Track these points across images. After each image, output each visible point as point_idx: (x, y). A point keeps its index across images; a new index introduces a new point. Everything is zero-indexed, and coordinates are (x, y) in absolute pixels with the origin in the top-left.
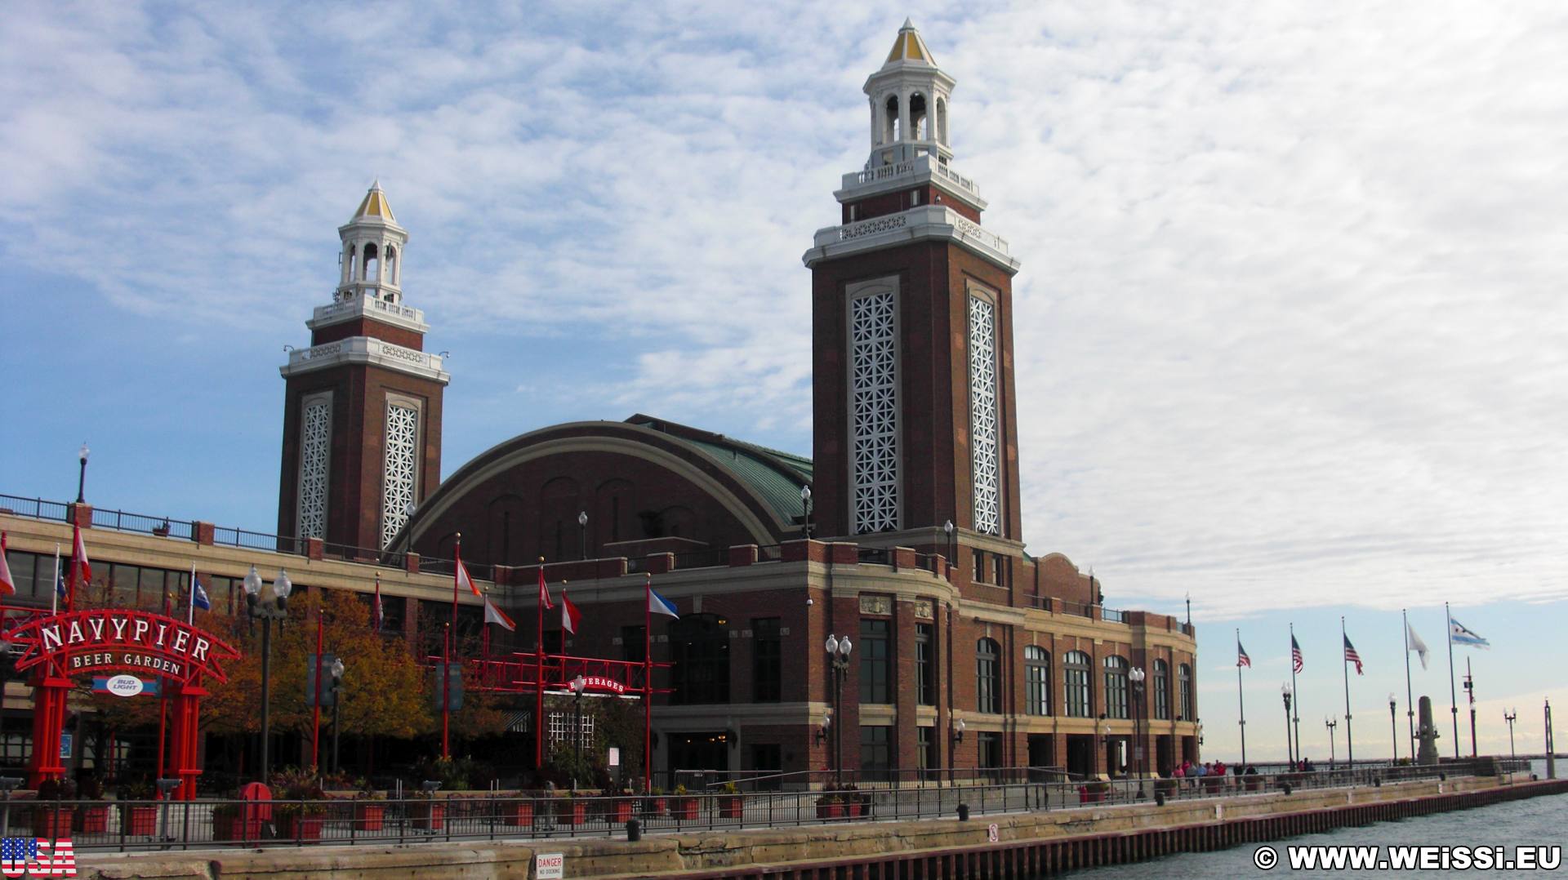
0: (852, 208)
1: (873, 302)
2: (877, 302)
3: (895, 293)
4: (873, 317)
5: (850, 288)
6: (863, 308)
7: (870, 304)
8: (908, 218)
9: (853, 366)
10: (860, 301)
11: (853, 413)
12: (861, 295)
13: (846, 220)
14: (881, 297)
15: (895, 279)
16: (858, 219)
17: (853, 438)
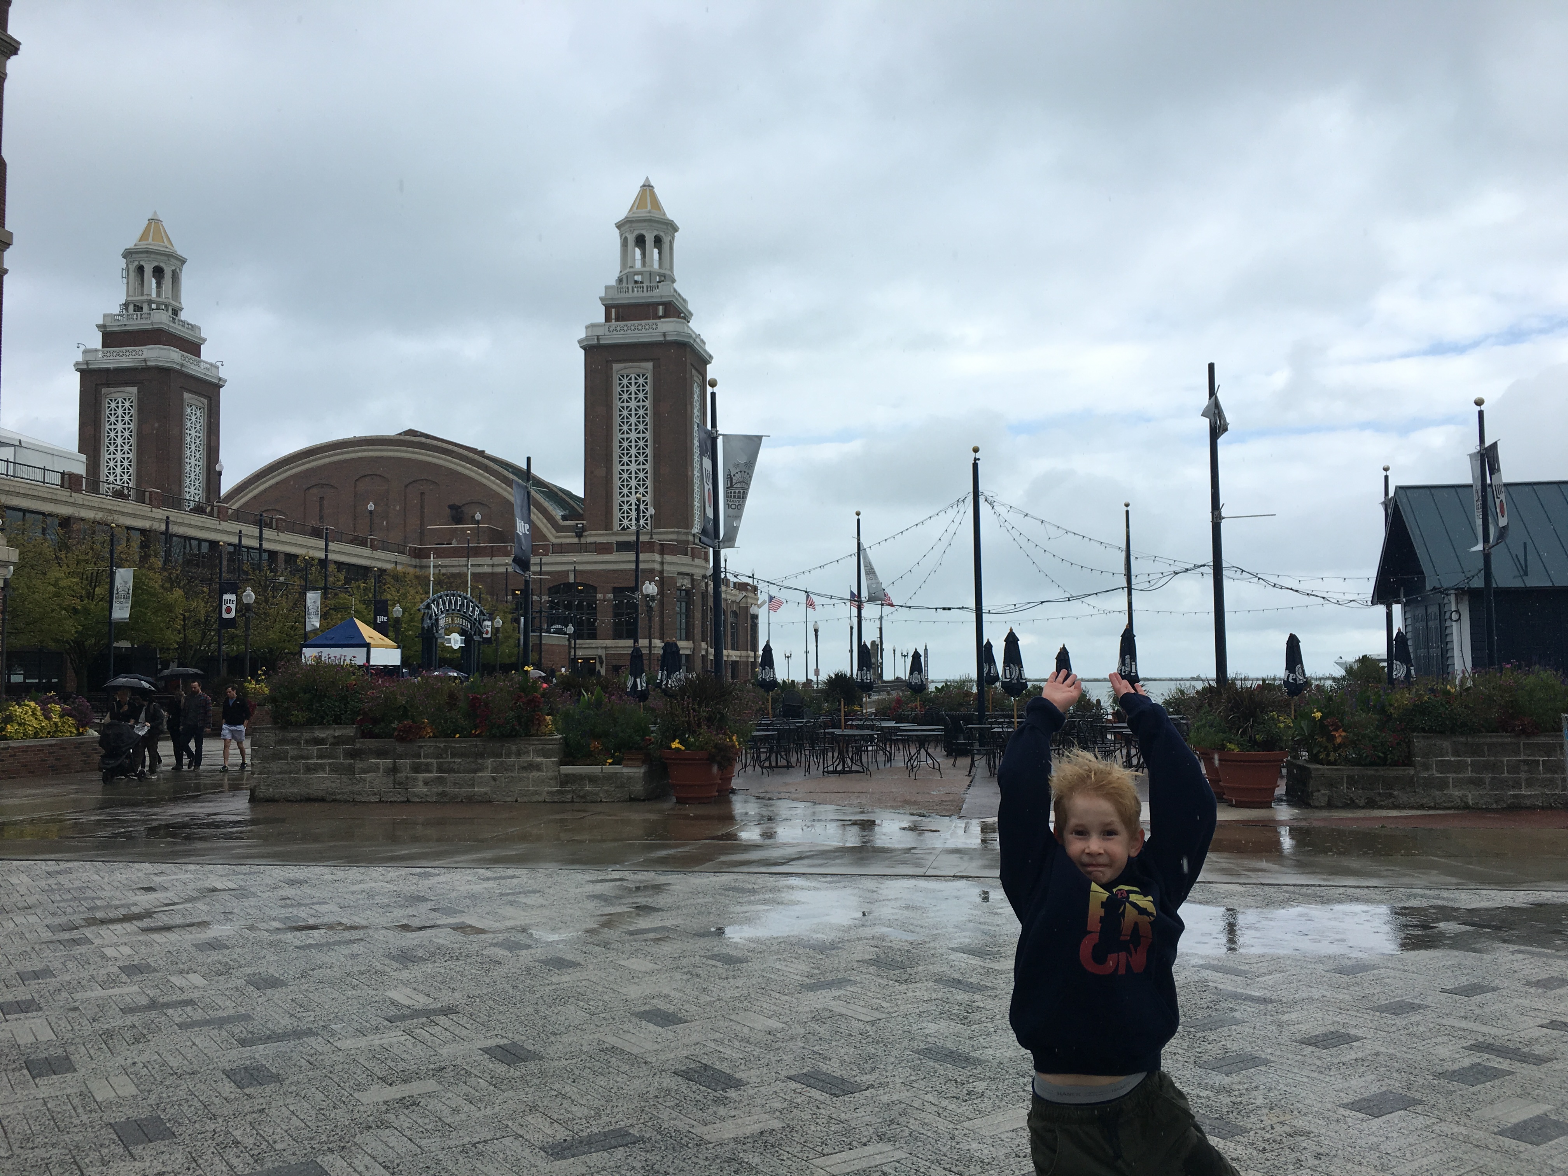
0: (613, 310)
1: (633, 378)
2: (636, 379)
3: (649, 375)
4: (633, 388)
5: (616, 366)
6: (625, 381)
7: (630, 379)
8: (659, 324)
9: (617, 420)
10: (623, 377)
11: (616, 451)
12: (624, 372)
13: (608, 318)
14: (639, 376)
15: (650, 365)
16: (617, 320)
17: (617, 467)
